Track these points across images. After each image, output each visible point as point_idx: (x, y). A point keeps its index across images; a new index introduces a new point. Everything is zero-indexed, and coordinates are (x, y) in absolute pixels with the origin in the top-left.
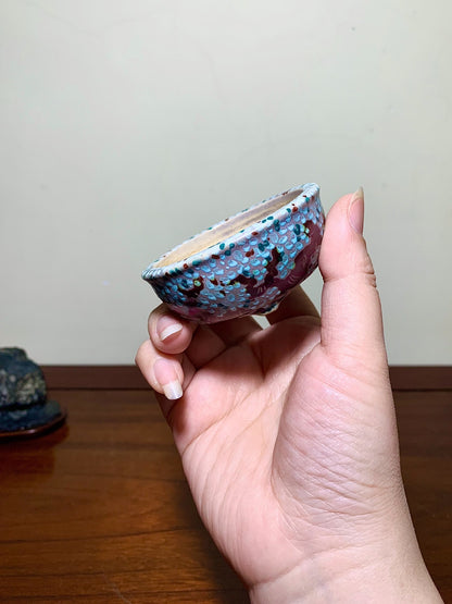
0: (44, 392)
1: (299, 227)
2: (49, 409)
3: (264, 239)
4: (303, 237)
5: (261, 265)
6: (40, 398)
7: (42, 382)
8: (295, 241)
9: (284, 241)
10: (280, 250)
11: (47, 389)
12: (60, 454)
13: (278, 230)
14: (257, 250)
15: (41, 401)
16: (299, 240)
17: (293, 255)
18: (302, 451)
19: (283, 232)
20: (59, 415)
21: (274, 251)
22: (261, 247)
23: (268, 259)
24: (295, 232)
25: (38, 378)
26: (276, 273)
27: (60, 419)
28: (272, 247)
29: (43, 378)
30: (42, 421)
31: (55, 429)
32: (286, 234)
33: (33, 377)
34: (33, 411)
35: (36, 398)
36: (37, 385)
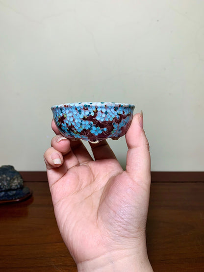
0: (22, 184)
2: (25, 190)
6: (21, 186)
7: (21, 180)
11: (24, 182)
12: (31, 209)
15: (22, 188)
18: (114, 211)
20: (29, 193)
25: (19, 178)
27: (29, 195)
29: (22, 178)
30: (22, 196)
31: (28, 199)
33: (17, 178)
34: (18, 192)
35: (19, 186)
36: (19, 181)
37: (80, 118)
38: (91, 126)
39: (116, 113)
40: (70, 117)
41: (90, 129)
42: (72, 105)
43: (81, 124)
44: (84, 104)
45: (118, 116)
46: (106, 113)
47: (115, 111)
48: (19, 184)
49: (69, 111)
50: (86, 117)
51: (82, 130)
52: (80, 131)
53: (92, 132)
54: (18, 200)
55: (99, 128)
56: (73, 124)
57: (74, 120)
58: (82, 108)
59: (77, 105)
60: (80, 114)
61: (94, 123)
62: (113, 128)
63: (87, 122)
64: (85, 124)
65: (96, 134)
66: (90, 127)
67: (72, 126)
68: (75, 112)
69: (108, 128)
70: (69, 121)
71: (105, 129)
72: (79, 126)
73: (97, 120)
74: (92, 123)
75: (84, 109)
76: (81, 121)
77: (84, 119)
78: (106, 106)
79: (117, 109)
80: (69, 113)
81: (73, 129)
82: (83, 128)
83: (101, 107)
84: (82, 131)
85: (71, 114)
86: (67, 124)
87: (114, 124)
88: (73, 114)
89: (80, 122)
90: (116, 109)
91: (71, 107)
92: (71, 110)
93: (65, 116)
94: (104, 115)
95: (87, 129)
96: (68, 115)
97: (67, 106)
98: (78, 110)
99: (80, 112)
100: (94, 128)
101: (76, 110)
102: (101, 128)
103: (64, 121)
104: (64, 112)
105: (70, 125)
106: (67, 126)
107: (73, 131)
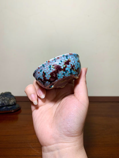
0: (15, 102)
1: (50, 66)
2: (17, 106)
3: (41, 69)
4: (52, 69)
5: (41, 76)
7: (15, 100)
8: (49, 70)
9: (46, 70)
10: (45, 72)
11: (16, 101)
12: (20, 116)
13: (44, 67)
14: (40, 72)
15: (15, 104)
16: (50, 69)
17: (49, 73)
19: (45, 67)
20: (19, 107)
21: (43, 72)
22: (41, 71)
23: (42, 74)
24: (49, 67)
25: (14, 99)
26: (46, 78)
27: (19, 108)
28: (43, 71)
29: (15, 99)
30: (15, 109)
31: (18, 110)
32: (46, 68)
33: (13, 99)
34: (13, 106)
35: (14, 103)
36: (14, 101)
40: (73, 60)
42: (73, 53)
48: (14, 102)
52: (76, 69)
54: (13, 111)
56: (75, 64)
57: (75, 62)
60: (76, 59)
70: (72, 62)
76: (77, 63)
80: (72, 58)
81: (74, 67)
82: (78, 67)
85: (73, 59)
92: (72, 56)
93: (70, 60)
96: (71, 59)
97: (71, 54)
103: (70, 63)
104: (68, 58)
105: (73, 65)
106: (71, 66)
107: (73, 69)
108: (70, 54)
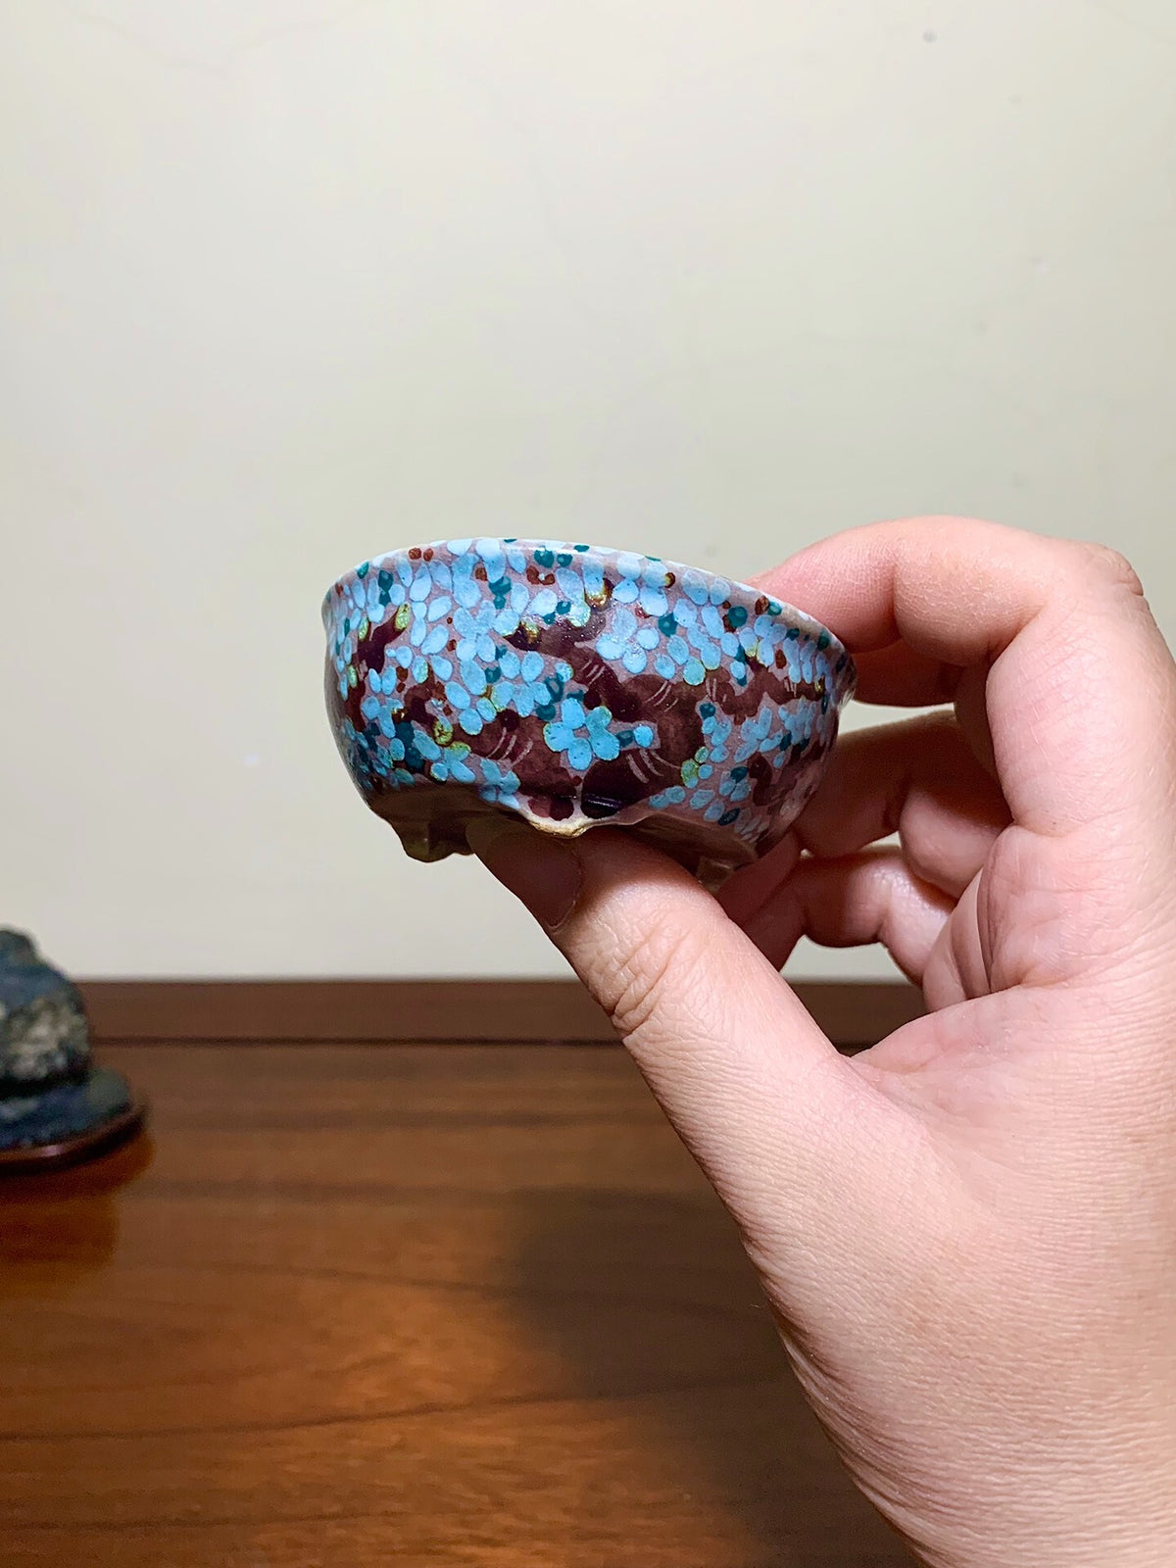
0: (84, 1049)
6: (71, 1062)
7: (76, 1020)
11: (91, 1040)
15: (76, 1071)
25: (65, 1011)
29: (79, 1009)
30: (80, 1125)
37: (493, 633)
38: (557, 697)
39: (730, 644)
40: (432, 625)
41: (545, 715)
42: (458, 546)
43: (493, 675)
44: (534, 544)
45: (738, 670)
46: (668, 625)
47: (730, 627)
48: (63, 1044)
49: (435, 586)
50: (532, 629)
51: (490, 717)
52: (473, 726)
53: (556, 737)
54: (52, 1151)
55: (603, 713)
56: (443, 671)
57: (451, 645)
58: (521, 566)
59: (490, 547)
60: (500, 605)
61: (581, 676)
62: (695, 741)
63: (534, 664)
64: (518, 679)
65: (579, 762)
66: (545, 698)
67: (433, 687)
68: (471, 594)
69: (662, 732)
70: (417, 650)
71: (644, 733)
72: (479, 686)
73: (598, 659)
74: (565, 670)
75: (532, 575)
76: (499, 654)
77: (520, 640)
78: (672, 577)
79: (743, 621)
80: (428, 601)
81: (433, 706)
82: (502, 706)
83: (640, 582)
84: (487, 727)
85: (439, 609)
86: (402, 673)
87: (708, 712)
88: (455, 605)
89: (489, 656)
90: (734, 615)
91: (450, 560)
92: (445, 580)
93: (400, 623)
94: (650, 637)
95: (525, 709)
96: (419, 610)
97: (429, 556)
98: (493, 578)
99: (500, 592)
100: (571, 710)
101: (476, 583)
102: (617, 716)
103: (390, 651)
104: (397, 594)
105: (419, 676)
106: (400, 688)
107: (429, 722)
108: (415, 554)
